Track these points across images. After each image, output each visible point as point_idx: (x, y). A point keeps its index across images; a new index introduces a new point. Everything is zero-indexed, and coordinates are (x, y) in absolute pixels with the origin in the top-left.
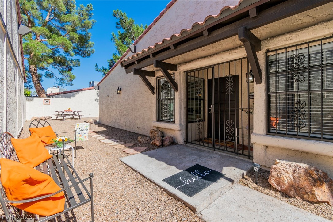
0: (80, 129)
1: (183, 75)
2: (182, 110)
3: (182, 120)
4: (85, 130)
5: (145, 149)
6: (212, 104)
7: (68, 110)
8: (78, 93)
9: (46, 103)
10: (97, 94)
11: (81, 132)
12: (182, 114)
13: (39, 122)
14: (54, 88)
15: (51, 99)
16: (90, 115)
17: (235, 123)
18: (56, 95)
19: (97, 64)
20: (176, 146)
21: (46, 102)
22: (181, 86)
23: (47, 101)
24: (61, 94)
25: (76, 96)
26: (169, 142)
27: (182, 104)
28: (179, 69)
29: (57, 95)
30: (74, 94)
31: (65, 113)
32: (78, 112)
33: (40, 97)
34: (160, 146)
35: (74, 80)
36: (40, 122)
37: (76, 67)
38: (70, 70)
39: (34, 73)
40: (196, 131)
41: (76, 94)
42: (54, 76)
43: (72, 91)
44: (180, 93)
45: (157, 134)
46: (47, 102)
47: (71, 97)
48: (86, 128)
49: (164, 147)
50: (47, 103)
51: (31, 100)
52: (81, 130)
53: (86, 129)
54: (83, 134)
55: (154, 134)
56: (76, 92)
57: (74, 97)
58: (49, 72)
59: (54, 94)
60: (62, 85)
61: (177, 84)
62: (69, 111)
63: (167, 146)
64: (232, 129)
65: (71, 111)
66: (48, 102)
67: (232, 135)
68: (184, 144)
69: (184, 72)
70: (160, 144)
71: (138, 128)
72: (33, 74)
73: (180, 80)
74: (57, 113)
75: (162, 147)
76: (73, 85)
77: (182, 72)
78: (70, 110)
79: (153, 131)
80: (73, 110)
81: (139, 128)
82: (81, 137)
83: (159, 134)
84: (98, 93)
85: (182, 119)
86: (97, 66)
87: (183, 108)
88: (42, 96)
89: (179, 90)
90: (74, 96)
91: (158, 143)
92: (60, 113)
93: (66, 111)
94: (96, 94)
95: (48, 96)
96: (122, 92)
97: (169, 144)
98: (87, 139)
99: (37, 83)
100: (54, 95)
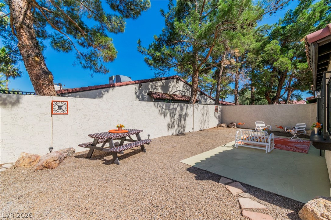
8: (108, 92)
9: (59, 110)
10: (136, 93)
16: (149, 135)
19: (141, 40)
21: (57, 107)
23: (60, 104)
24: (79, 91)
25: (104, 96)
29: (72, 93)
30: (101, 93)
33: (42, 93)
39: (23, 22)
41: (103, 93)
43: (98, 87)
46: (60, 107)
57: (101, 99)
59: (65, 90)
66: (64, 108)
72: (21, 27)
84: (136, 91)
86: (139, 42)
88: (46, 91)
90: (100, 96)
94: (134, 93)
99: (33, 54)
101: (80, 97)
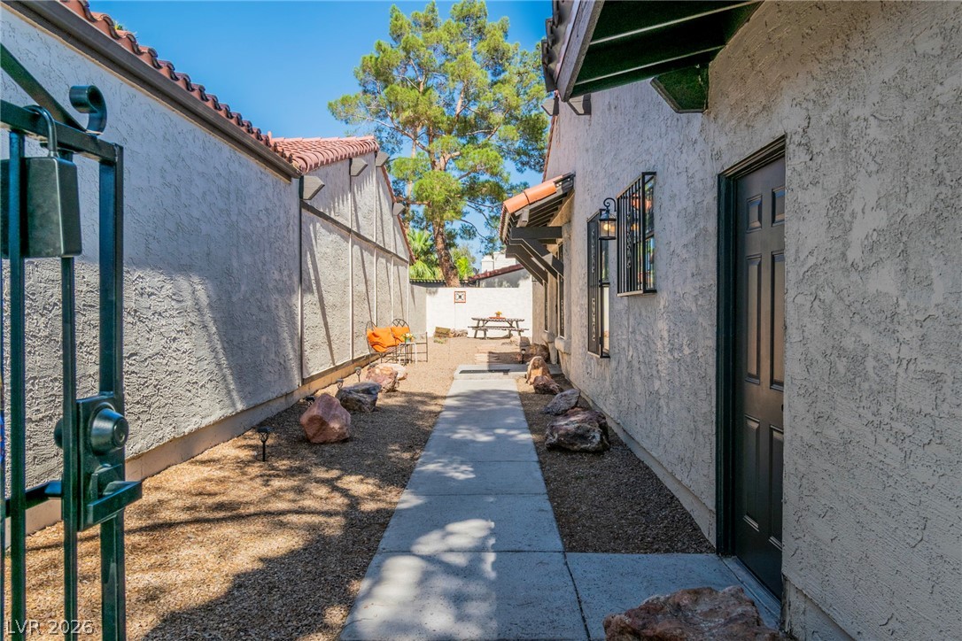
7: (495, 316)
9: (460, 299)
15: (468, 290)
18: (487, 277)
21: (458, 297)
23: (460, 294)
24: (498, 274)
31: (489, 324)
32: (517, 322)
33: (450, 286)
42: (477, 235)
51: (434, 293)
58: (467, 224)
59: (482, 274)
62: (498, 318)
65: (503, 320)
66: (463, 297)
78: (501, 316)
80: (508, 317)
88: (452, 283)
92: (481, 324)
93: (492, 319)
95: (463, 283)
99: (444, 254)
100: (482, 278)
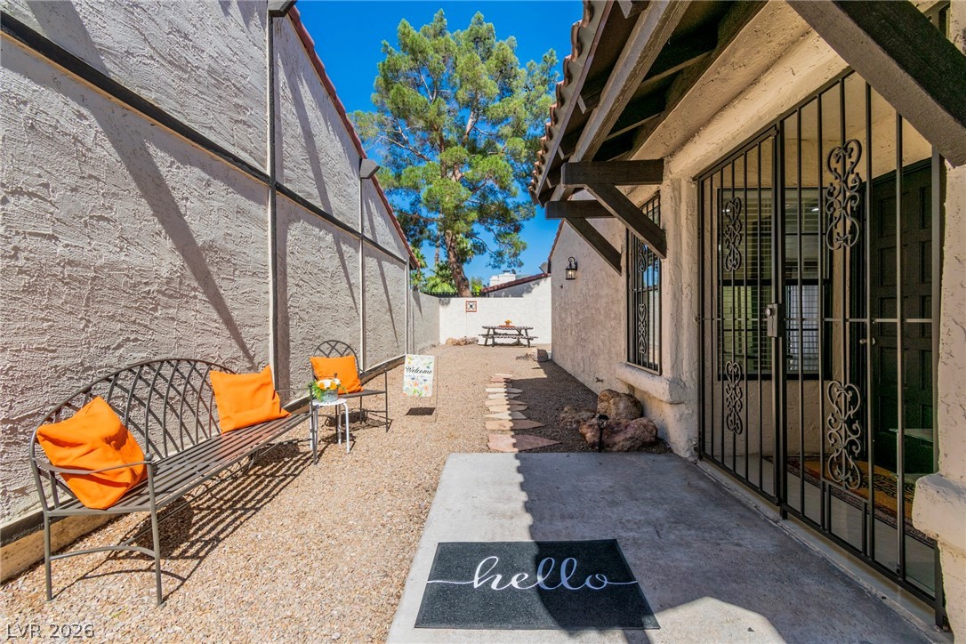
0: (415, 369)
1: (688, 192)
2: (685, 326)
3: (685, 366)
4: (425, 372)
5: (545, 444)
6: (773, 301)
7: (504, 325)
8: (538, 285)
11: (416, 375)
12: (685, 343)
13: (333, 348)
14: (506, 274)
15: (478, 300)
17: (864, 400)
20: (662, 458)
22: (678, 235)
23: (472, 304)
24: (505, 287)
25: (533, 291)
26: (626, 440)
27: (685, 304)
28: (668, 173)
29: (498, 289)
30: (530, 286)
31: (499, 332)
32: (526, 330)
33: (462, 296)
34: (593, 445)
35: (523, 253)
36: (336, 347)
37: (528, 219)
38: (517, 229)
39: (451, 247)
40: (726, 415)
41: (532, 286)
43: (526, 280)
44: (677, 265)
45: (613, 407)
46: (471, 306)
47: (524, 295)
48: (428, 367)
49: (606, 451)
50: (471, 309)
51: (447, 304)
52: (417, 371)
53: (427, 369)
54: (421, 380)
55: (606, 404)
56: (533, 282)
57: (530, 294)
60: (499, 267)
61: (663, 231)
62: (508, 326)
63: (619, 451)
64: (855, 432)
65: (513, 328)
66: (474, 307)
67: (852, 463)
68: (691, 459)
69: (694, 179)
70: (596, 440)
71: (598, 380)
73: (676, 213)
74: (485, 332)
75: (600, 451)
76: (522, 264)
77: (684, 183)
78: (510, 325)
79: (605, 395)
80: (517, 326)
81: (602, 381)
82: (417, 388)
83: (622, 406)
85: (685, 363)
87: (689, 319)
88: (464, 294)
89: (670, 253)
90: (529, 290)
91: (590, 435)
92: (491, 332)
93: (501, 327)
96: (579, 273)
97: (628, 444)
98: (430, 395)
99: (456, 267)
100: (491, 291)
101: (513, 296)
